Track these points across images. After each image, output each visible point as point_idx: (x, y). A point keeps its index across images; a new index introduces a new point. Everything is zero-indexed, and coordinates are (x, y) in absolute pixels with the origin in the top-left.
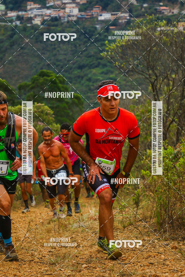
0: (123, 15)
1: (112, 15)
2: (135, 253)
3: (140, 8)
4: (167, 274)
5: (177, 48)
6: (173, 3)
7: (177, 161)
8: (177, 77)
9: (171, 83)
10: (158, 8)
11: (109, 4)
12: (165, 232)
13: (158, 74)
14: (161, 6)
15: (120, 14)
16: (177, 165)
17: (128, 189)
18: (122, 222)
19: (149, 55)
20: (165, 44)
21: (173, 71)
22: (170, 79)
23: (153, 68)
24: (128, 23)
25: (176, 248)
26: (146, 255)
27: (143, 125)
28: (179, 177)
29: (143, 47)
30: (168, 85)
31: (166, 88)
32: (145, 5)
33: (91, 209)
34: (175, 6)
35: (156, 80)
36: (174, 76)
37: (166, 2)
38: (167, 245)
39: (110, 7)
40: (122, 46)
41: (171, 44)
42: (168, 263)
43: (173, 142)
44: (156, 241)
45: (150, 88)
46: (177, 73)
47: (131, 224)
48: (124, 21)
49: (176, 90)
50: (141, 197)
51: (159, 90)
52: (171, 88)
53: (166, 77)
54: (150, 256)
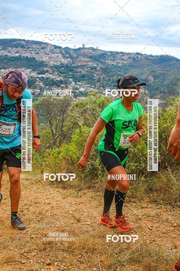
0: (37, 90)
1: (32, 90)
2: (41, 194)
3: (44, 88)
4: (54, 202)
5: (60, 106)
6: (59, 87)
7: (59, 155)
8: (60, 119)
9: (57, 121)
10: (52, 88)
11: (31, 86)
12: (54, 184)
13: (52, 117)
14: (54, 88)
15: (36, 90)
16: (59, 156)
17: (38, 166)
18: (35, 181)
19: (48, 109)
20: (55, 104)
21: (58, 115)
22: (57, 119)
23: (50, 114)
24: (40, 94)
25: (58, 191)
26: (45, 194)
27: (45, 139)
28: (60, 161)
29: (46, 105)
30: (56, 121)
31: (55, 123)
32: (47, 87)
33: (22, 175)
34: (59, 88)
35: (51, 119)
36: (59, 118)
37: (56, 87)
38: (55, 190)
39: (32, 87)
40: (37, 104)
41: (58, 104)
42: (55, 197)
43: (58, 146)
44: (50, 188)
45: (49, 123)
46: (60, 117)
47: (39, 181)
48: (37, 93)
49: (60, 124)
50: (44, 170)
51: (53, 123)
52: (57, 123)
53: (56, 118)
54: (47, 195)
